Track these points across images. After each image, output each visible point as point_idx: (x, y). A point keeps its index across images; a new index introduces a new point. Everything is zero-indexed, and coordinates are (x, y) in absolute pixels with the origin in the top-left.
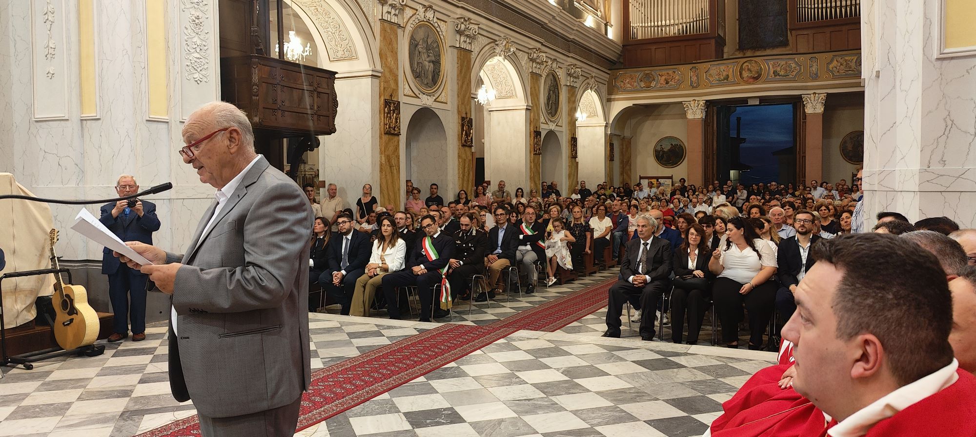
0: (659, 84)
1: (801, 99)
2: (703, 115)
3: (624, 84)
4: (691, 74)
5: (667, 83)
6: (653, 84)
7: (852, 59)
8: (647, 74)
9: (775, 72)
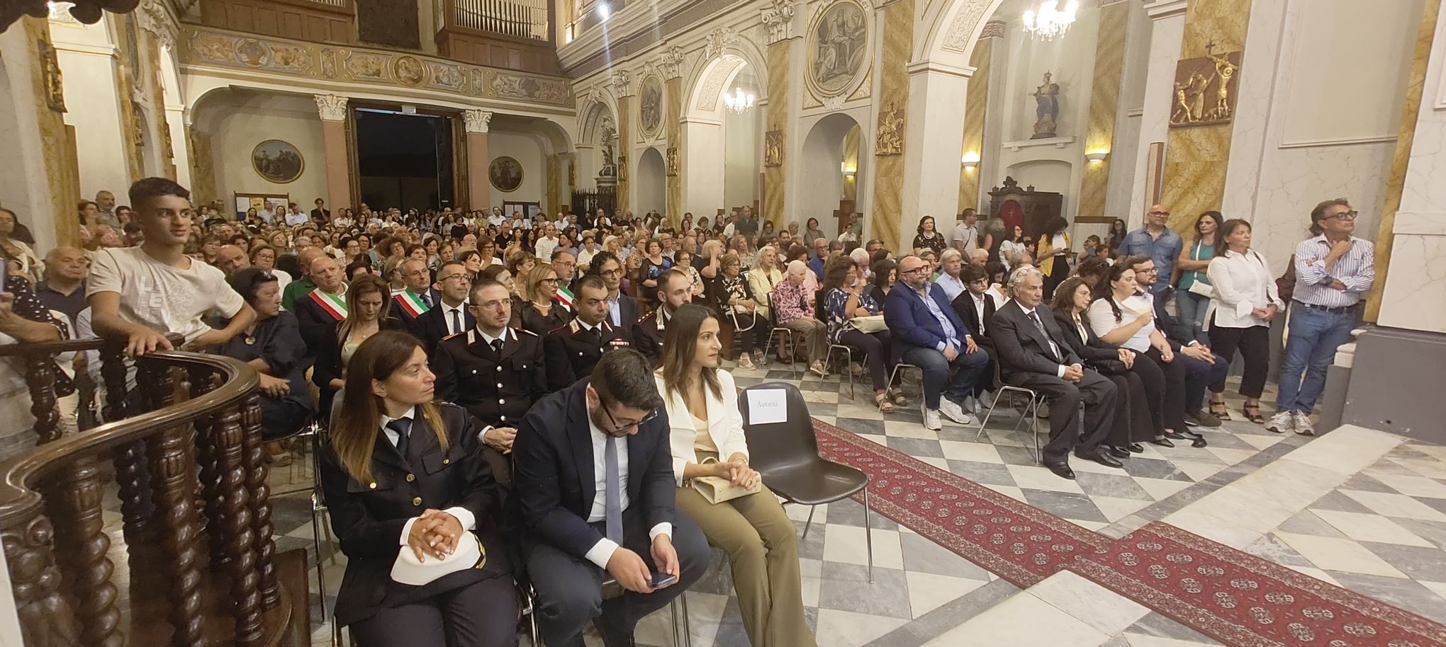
0: (274, 63)
1: (459, 115)
2: (344, 117)
3: (210, 51)
4: (323, 58)
5: (287, 63)
6: (263, 60)
7: (516, 80)
8: (251, 44)
9: (437, 78)
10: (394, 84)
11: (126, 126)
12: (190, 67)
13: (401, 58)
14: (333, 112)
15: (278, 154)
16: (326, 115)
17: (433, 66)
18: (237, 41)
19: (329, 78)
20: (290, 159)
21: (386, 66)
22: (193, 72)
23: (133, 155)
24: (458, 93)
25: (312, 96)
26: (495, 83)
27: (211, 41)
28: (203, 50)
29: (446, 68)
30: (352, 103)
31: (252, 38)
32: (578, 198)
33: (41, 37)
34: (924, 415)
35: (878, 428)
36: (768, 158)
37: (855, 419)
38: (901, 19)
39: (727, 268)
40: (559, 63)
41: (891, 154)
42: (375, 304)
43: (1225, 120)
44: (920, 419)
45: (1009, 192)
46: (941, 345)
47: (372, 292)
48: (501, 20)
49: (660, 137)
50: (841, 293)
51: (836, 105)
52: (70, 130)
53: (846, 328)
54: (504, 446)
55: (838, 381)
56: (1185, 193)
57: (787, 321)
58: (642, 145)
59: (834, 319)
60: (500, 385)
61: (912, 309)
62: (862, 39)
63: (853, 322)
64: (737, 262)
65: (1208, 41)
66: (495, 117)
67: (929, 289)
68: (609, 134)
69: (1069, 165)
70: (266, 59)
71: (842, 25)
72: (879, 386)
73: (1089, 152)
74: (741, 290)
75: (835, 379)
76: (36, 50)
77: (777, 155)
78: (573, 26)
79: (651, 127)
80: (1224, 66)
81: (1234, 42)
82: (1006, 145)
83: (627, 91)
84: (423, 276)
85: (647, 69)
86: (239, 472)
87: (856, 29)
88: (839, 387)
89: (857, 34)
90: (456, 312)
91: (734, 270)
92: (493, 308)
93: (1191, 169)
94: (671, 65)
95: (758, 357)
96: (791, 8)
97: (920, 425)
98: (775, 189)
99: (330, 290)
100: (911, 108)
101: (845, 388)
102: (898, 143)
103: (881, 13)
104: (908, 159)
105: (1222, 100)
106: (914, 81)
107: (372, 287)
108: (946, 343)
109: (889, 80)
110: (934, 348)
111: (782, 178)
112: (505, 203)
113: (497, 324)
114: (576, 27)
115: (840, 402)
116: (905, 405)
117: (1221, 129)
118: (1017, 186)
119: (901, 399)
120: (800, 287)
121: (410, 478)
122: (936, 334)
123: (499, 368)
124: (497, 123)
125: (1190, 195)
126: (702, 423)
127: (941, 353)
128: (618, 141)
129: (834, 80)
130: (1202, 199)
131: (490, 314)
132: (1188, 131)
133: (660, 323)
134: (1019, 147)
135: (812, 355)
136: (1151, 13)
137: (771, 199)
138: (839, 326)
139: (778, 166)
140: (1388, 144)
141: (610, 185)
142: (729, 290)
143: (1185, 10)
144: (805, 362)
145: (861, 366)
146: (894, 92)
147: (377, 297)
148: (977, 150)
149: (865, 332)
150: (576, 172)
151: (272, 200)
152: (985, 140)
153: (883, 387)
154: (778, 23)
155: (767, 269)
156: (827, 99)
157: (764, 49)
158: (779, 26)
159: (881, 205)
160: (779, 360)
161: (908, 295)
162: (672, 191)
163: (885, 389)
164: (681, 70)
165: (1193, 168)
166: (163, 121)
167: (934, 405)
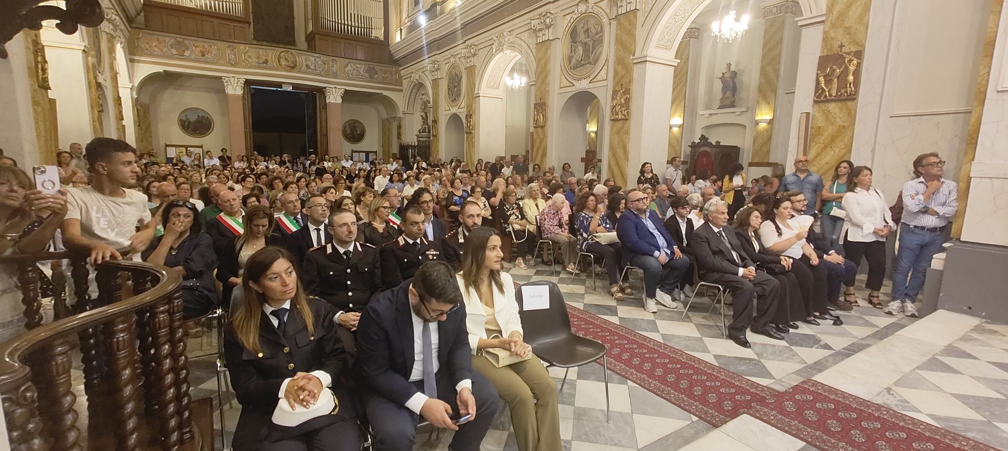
0: (194, 55)
1: (321, 90)
2: (242, 92)
3: (151, 46)
4: (228, 51)
5: (203, 55)
6: (187, 53)
7: (362, 67)
8: (178, 42)
9: (307, 65)
10: (276, 70)
11: (91, 98)
12: (136, 58)
13: (281, 52)
14: (234, 88)
15: (196, 118)
16: (230, 91)
17: (304, 57)
18: (170, 39)
19: (232, 65)
20: (204, 121)
21: (272, 57)
22: (139, 61)
23: (96, 119)
24: (321, 75)
25: (220, 78)
26: (347, 69)
27: (151, 39)
28: (145, 46)
29: (313, 59)
30: (248, 83)
31: (180, 38)
32: (404, 148)
33: (34, 38)
34: (645, 302)
35: (613, 311)
36: (536, 121)
37: (596, 305)
38: (627, 26)
39: (507, 198)
40: (391, 55)
41: (621, 119)
42: (263, 226)
43: (852, 97)
44: (642, 305)
45: (704, 145)
46: (657, 253)
47: (262, 218)
48: (351, 26)
49: (461, 107)
50: (587, 216)
51: (583, 85)
52: (52, 102)
53: (590, 241)
54: (351, 325)
55: (585, 278)
56: (826, 147)
57: (549, 236)
58: (448, 112)
59: (582, 235)
60: (349, 283)
61: (636, 228)
62: (601, 40)
63: (595, 236)
64: (514, 194)
65: (840, 43)
66: (346, 91)
67: (648, 214)
68: (425, 104)
69: (744, 127)
70: (189, 52)
71: (587, 31)
72: (614, 281)
73: (758, 118)
74: (517, 214)
75: (583, 276)
76: (31, 47)
77: (542, 120)
78: (401, 30)
79: (455, 99)
80: (850, 61)
81: (857, 44)
82: (701, 113)
83: (438, 75)
84: (296, 204)
85: (452, 60)
86: (167, 347)
87: (597, 34)
88: (585, 282)
89: (597, 37)
90: (318, 230)
91: (512, 199)
92: (345, 228)
93: (829, 130)
94: (468, 57)
95: (529, 260)
96: (552, 18)
97: (643, 309)
98: (541, 142)
99: (231, 214)
100: (635, 88)
101: (589, 282)
102: (626, 112)
103: (614, 23)
104: (633, 122)
105: (850, 84)
106: (636, 70)
107: (262, 215)
108: (660, 251)
109: (620, 68)
110: (652, 256)
111: (545, 135)
112: (353, 151)
113: (348, 240)
114: (403, 31)
115: (586, 292)
116: (632, 295)
117: (849, 103)
118: (709, 141)
119: (629, 291)
120: (559, 212)
121: (287, 350)
122: (654, 246)
123: (349, 271)
124: (348, 96)
125: (829, 149)
126: (490, 310)
127: (657, 258)
128: (431, 109)
129: (582, 68)
130: (837, 151)
131: (343, 233)
132: (827, 104)
133: (461, 238)
134: (710, 114)
135: (566, 261)
136: (800, 24)
137: (537, 151)
138: (585, 239)
139: (543, 127)
140: (966, 114)
141: (426, 139)
142: (508, 213)
143: (823, 22)
144: (562, 264)
145: (600, 267)
146: (623, 76)
147: (266, 221)
148: (680, 116)
149: (603, 244)
150: (403, 130)
151: (192, 149)
152: (686, 109)
153: (616, 282)
154: (543, 29)
155: (535, 199)
156: (577, 81)
157: (533, 47)
158: (543, 31)
159: (614, 155)
160: (544, 263)
161: (633, 217)
162: (469, 144)
163: (618, 284)
164: (475, 61)
165: (830, 130)
166: (117, 94)
167: (652, 295)
